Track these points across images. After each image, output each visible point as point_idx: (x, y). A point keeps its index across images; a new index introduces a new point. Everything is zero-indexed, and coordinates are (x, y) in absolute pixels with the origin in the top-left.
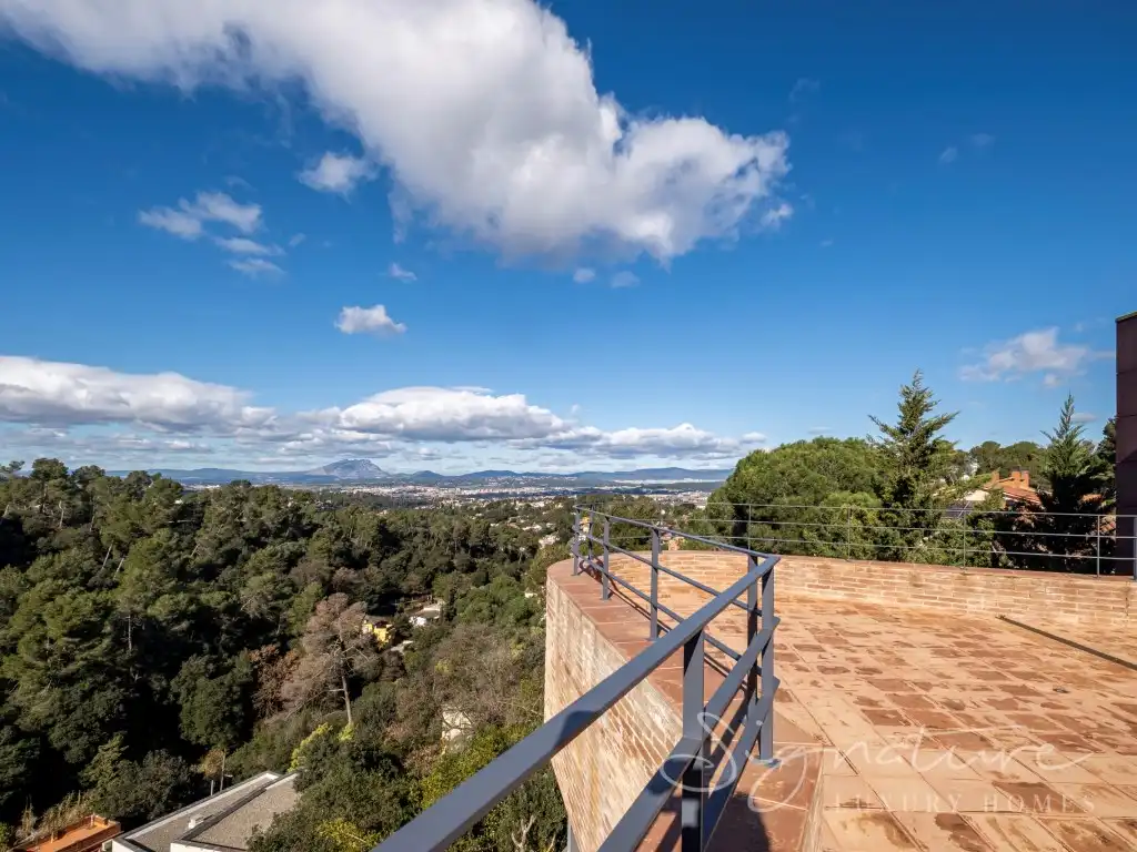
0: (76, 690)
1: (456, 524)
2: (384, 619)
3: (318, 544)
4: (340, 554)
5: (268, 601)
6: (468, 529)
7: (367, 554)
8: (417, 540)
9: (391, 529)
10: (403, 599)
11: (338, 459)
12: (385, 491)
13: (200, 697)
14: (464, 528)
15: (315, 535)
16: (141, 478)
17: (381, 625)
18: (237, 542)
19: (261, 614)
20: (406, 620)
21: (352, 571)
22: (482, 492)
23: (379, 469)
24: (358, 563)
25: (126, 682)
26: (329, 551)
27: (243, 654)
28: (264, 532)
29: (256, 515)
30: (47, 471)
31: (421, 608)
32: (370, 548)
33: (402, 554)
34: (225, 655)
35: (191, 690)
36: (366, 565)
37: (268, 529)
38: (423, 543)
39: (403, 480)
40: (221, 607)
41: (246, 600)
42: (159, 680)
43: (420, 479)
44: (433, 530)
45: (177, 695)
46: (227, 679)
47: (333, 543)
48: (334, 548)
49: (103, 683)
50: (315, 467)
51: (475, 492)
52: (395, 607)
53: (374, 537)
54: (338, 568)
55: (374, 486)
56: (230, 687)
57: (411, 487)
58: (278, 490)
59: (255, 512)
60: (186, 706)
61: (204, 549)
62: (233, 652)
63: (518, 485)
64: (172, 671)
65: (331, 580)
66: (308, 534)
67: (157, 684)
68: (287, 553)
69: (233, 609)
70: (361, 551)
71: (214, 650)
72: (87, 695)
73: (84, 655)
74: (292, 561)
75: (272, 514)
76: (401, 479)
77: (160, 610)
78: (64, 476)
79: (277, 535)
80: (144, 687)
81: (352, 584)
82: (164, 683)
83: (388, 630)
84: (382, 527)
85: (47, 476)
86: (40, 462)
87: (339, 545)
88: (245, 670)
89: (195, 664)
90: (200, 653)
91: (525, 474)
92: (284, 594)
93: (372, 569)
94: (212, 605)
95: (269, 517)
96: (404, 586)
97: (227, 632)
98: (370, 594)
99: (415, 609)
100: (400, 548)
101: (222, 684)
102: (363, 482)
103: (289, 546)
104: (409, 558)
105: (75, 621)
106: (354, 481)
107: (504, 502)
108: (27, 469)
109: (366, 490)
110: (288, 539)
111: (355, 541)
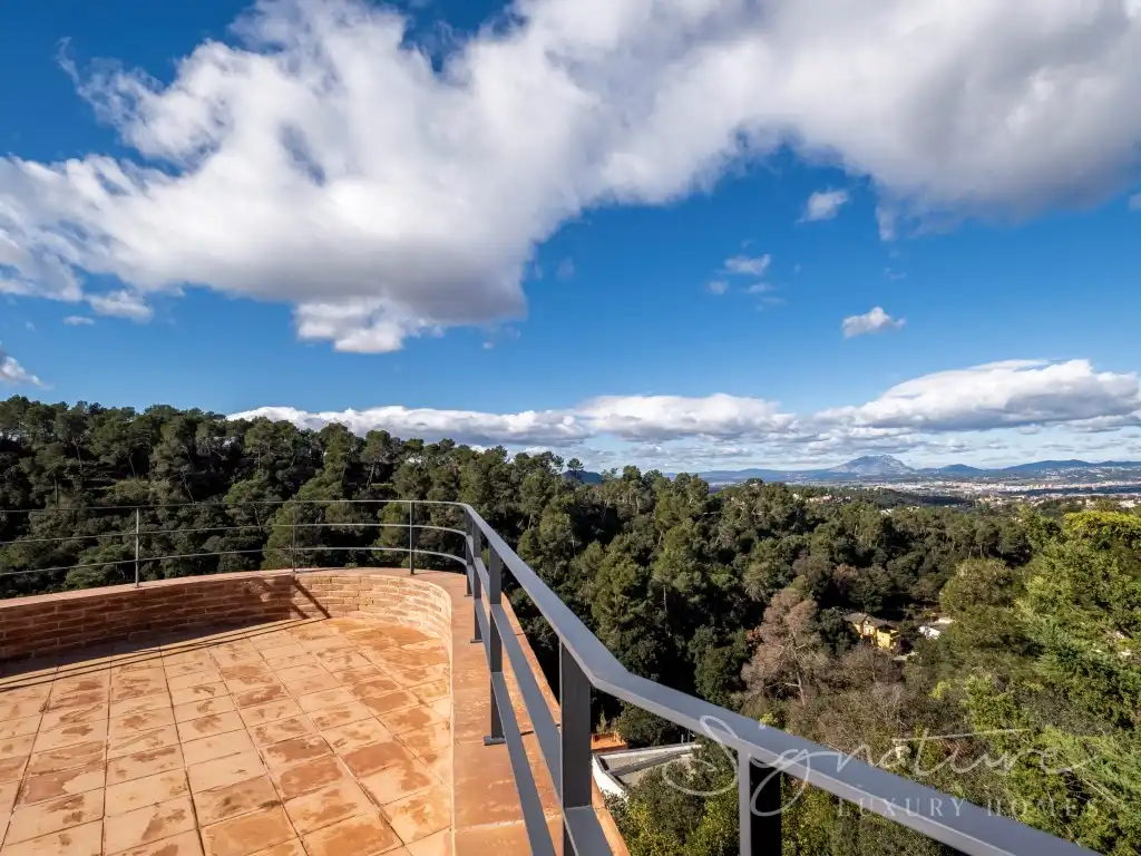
0: (630, 634)
1: (980, 525)
2: (890, 623)
3: (820, 538)
4: (843, 550)
5: (765, 587)
6: (996, 533)
7: (871, 553)
8: (929, 541)
9: (898, 528)
10: (912, 605)
11: (856, 456)
12: (909, 487)
13: (708, 661)
14: (991, 530)
15: (816, 529)
16: (684, 478)
17: (885, 629)
18: (751, 533)
19: (761, 598)
20: (915, 629)
21: (853, 569)
22: (1037, 488)
23: (901, 464)
24: (861, 560)
25: (660, 636)
26: (830, 546)
27: (741, 632)
28: (774, 525)
29: (767, 509)
30: (631, 474)
31: (936, 619)
32: (875, 547)
33: (911, 556)
34: (727, 630)
35: (702, 653)
36: (869, 564)
37: (777, 523)
38: (939, 545)
39: (932, 475)
40: (725, 587)
41: (748, 585)
42: (680, 640)
43: (950, 474)
44: (949, 532)
45: (693, 655)
46: (727, 650)
47: (834, 539)
48: (835, 544)
49: (644, 634)
50: (834, 465)
51: (1026, 488)
52: (903, 613)
53: (878, 536)
54: (839, 564)
55: (896, 482)
56: (730, 658)
57: (941, 483)
58: (785, 487)
59: (766, 506)
60: (699, 666)
61: (724, 536)
62: (734, 627)
63: (1093, 478)
64: (688, 636)
65: (832, 576)
66: (811, 529)
67: (680, 644)
68: (793, 545)
69: (739, 590)
70: (866, 549)
71: (718, 624)
72: (635, 641)
73: (633, 610)
74: (796, 552)
75: (780, 509)
76: (929, 474)
77: (680, 583)
78: (639, 478)
79: (785, 527)
80: (670, 643)
81: (854, 582)
82: (684, 643)
83: (892, 636)
84: (887, 525)
85: (630, 478)
86: (627, 468)
87: (842, 541)
88: (742, 647)
89: (703, 632)
90: (708, 624)
91: (1106, 464)
92: (779, 583)
93: (876, 569)
94: (719, 584)
95: (777, 511)
96: (914, 592)
97: (735, 609)
98: (872, 595)
99: (927, 618)
100: (909, 549)
101: (723, 654)
102: (884, 478)
103: (794, 539)
104: (921, 561)
105: (626, 584)
106: (876, 477)
107: (1067, 500)
108: (620, 474)
109: (889, 486)
110: (794, 532)
111: (860, 539)
